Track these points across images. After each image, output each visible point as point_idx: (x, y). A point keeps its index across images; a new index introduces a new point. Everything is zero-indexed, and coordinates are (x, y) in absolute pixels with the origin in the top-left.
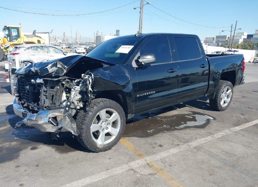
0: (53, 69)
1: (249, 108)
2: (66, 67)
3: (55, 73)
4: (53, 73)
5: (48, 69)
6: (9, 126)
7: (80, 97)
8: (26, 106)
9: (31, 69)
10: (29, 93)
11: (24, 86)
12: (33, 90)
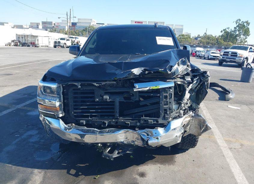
5: (178, 69)
7: (189, 96)
9: (132, 70)
10: (114, 105)
11: (93, 97)
12: (123, 100)
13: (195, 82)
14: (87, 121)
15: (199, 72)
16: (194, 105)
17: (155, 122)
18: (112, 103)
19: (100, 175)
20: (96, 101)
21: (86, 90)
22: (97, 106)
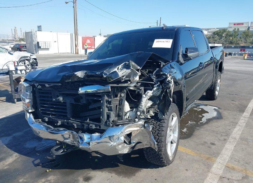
0: (123, 71)
1: (233, 94)
2: (139, 68)
3: (126, 77)
4: (123, 77)
5: (118, 72)
6: (16, 154)
7: (152, 104)
8: (60, 124)
9: (76, 73)
10: (66, 106)
11: (51, 97)
12: (73, 102)
13: (155, 89)
14: (49, 118)
15: (162, 78)
16: (160, 116)
17: (98, 128)
18: (64, 104)
19: (53, 170)
20: (53, 101)
21: (46, 90)
22: (55, 106)
